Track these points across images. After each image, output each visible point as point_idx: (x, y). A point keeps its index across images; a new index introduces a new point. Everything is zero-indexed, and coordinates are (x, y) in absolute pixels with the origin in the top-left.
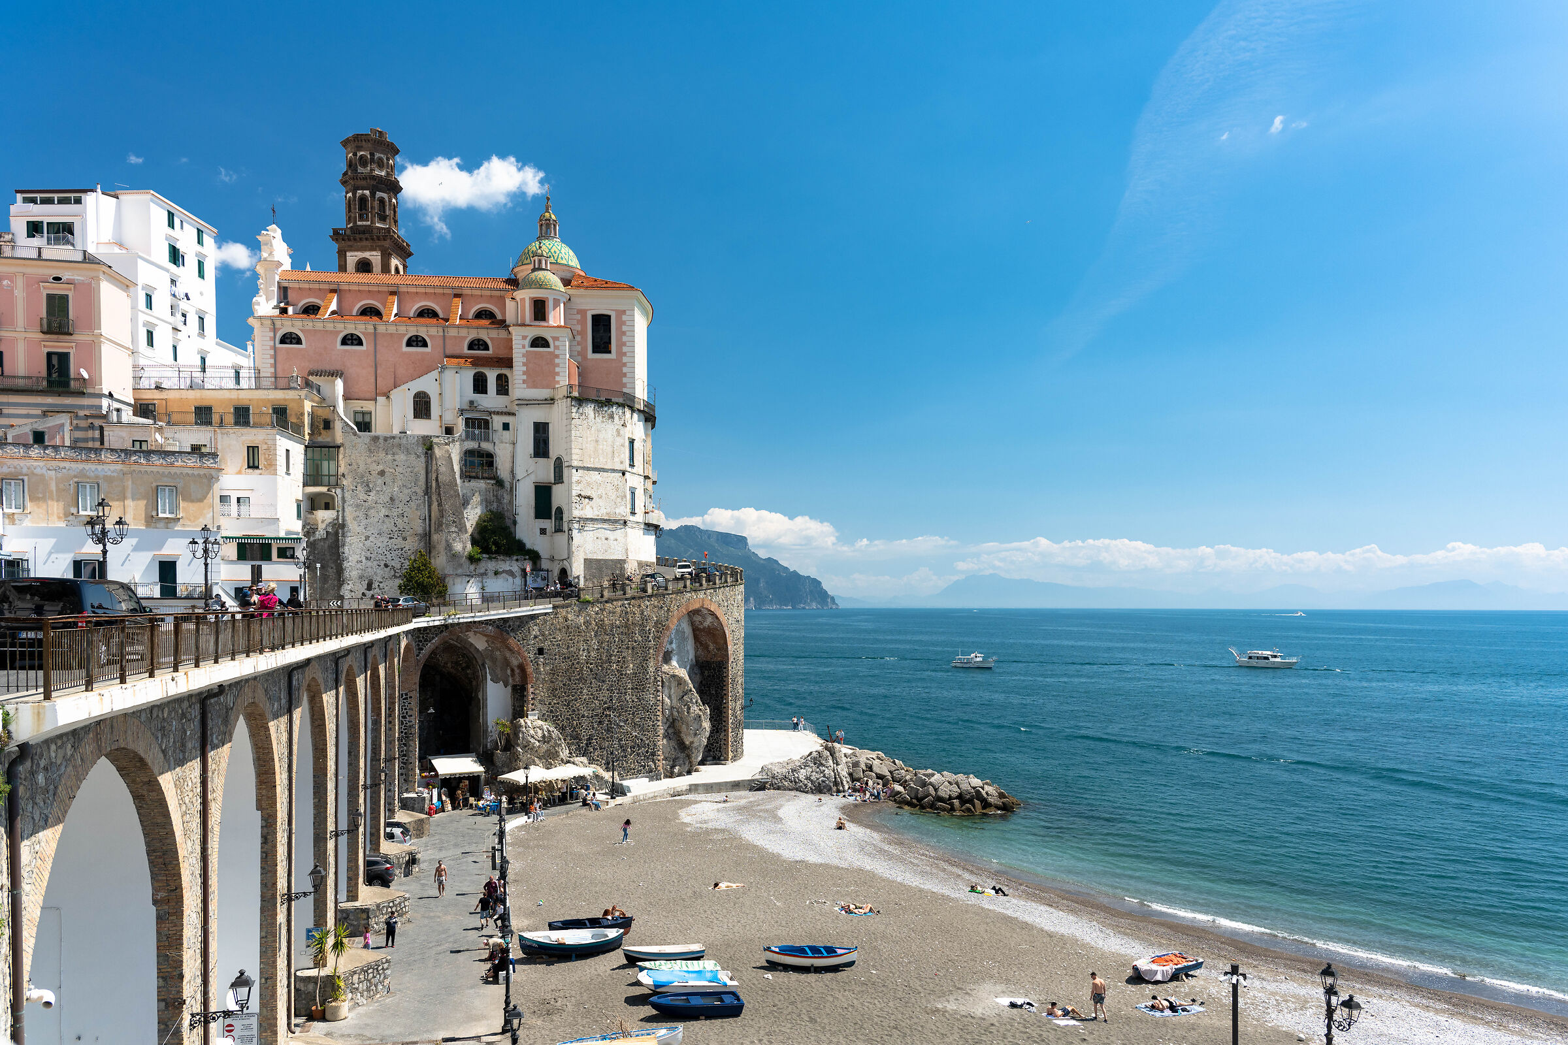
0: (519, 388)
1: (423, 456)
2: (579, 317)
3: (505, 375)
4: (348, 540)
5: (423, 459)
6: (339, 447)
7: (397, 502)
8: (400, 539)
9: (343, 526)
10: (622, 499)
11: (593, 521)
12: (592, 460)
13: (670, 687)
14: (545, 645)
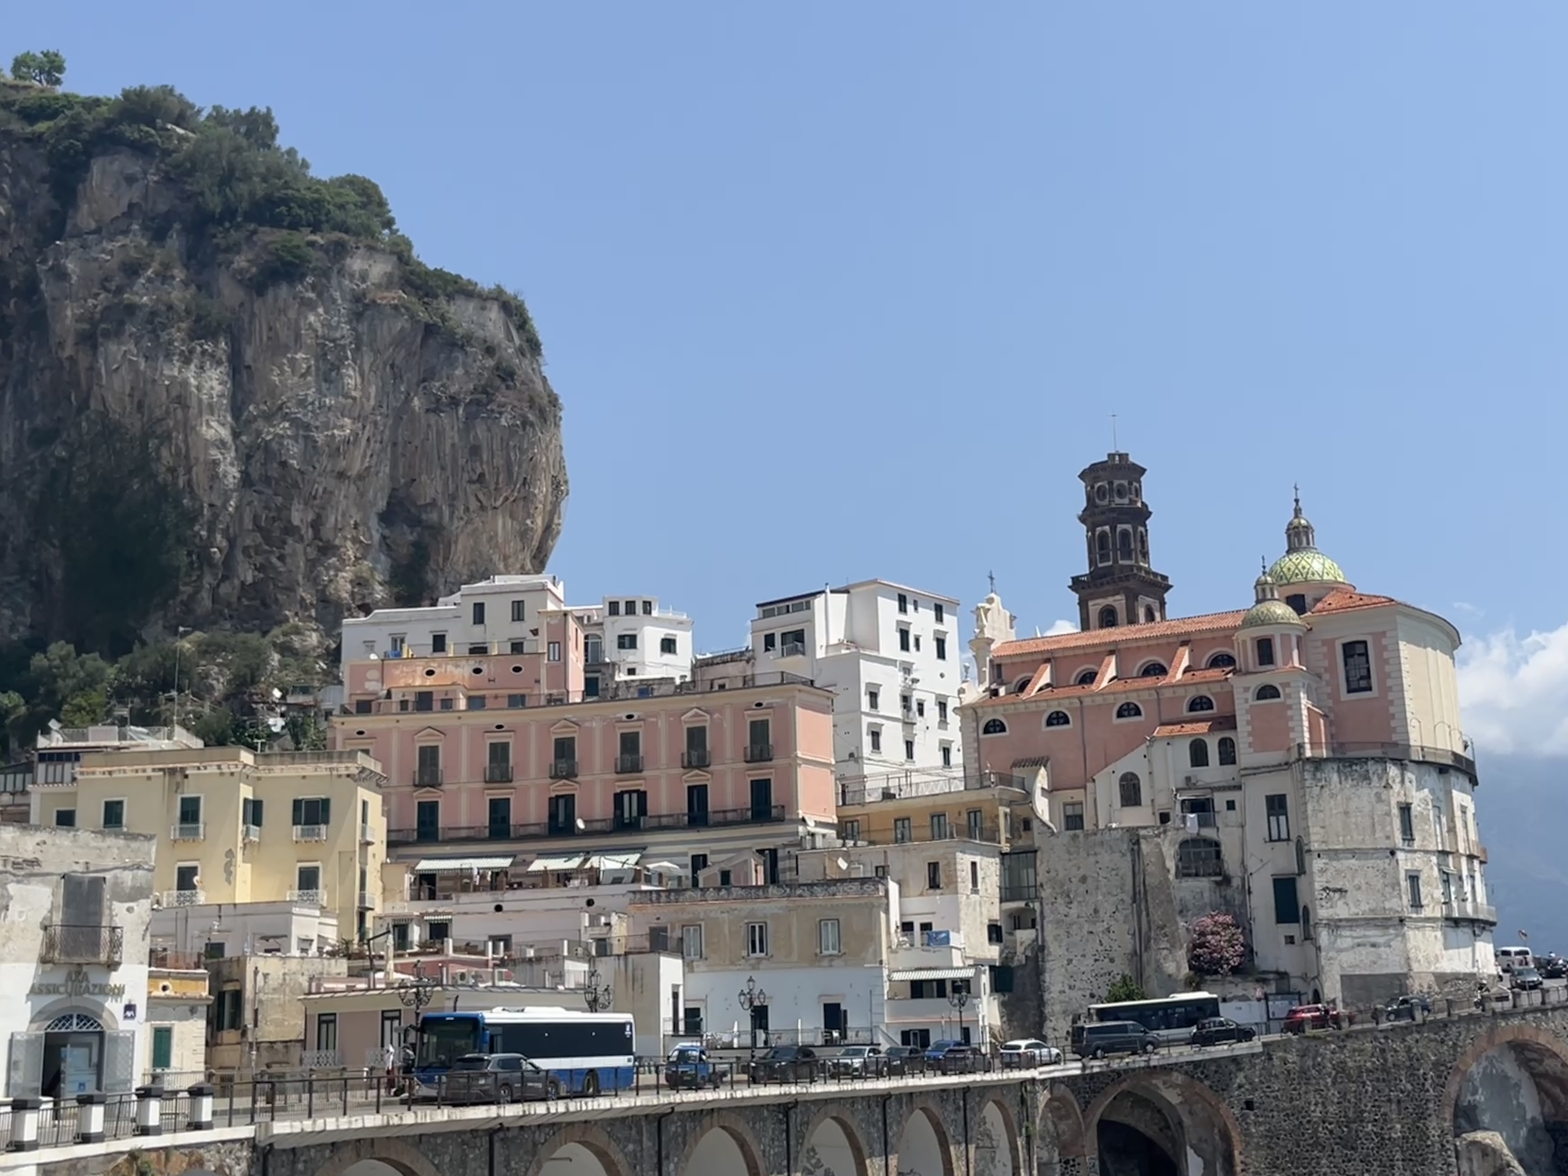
0: (1246, 756)
1: (1129, 854)
2: (1325, 649)
3: (1231, 740)
4: (1048, 965)
5: (1129, 857)
6: (1036, 851)
7: (1101, 914)
8: (1107, 960)
9: (1042, 948)
10: (1393, 889)
11: (1352, 923)
12: (1341, 839)
13: (1470, 1160)
14: (1256, 1097)
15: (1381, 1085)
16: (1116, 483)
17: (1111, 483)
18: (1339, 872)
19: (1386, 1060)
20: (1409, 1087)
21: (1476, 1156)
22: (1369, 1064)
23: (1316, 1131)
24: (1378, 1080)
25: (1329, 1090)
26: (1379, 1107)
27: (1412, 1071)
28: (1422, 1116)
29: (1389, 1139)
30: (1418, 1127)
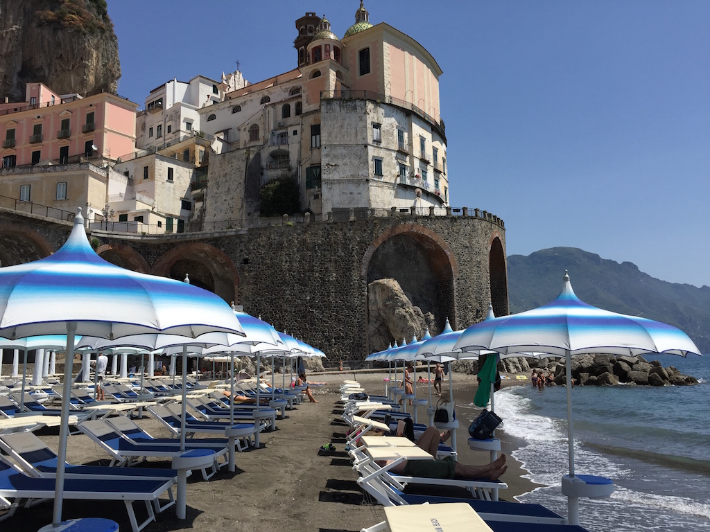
1: (245, 161)
2: (351, 55)
3: (300, 103)
4: (206, 218)
7: (231, 190)
9: (205, 210)
10: (365, 165)
11: (339, 182)
12: (338, 139)
13: (375, 293)
14: (250, 257)
15: (326, 253)
16: (308, 26)
17: (306, 26)
18: (335, 156)
19: (330, 239)
20: (343, 254)
21: (378, 290)
22: (320, 242)
23: (284, 276)
24: (324, 250)
25: (294, 254)
26: (324, 264)
27: (345, 247)
28: (349, 270)
29: (328, 281)
30: (346, 275)
